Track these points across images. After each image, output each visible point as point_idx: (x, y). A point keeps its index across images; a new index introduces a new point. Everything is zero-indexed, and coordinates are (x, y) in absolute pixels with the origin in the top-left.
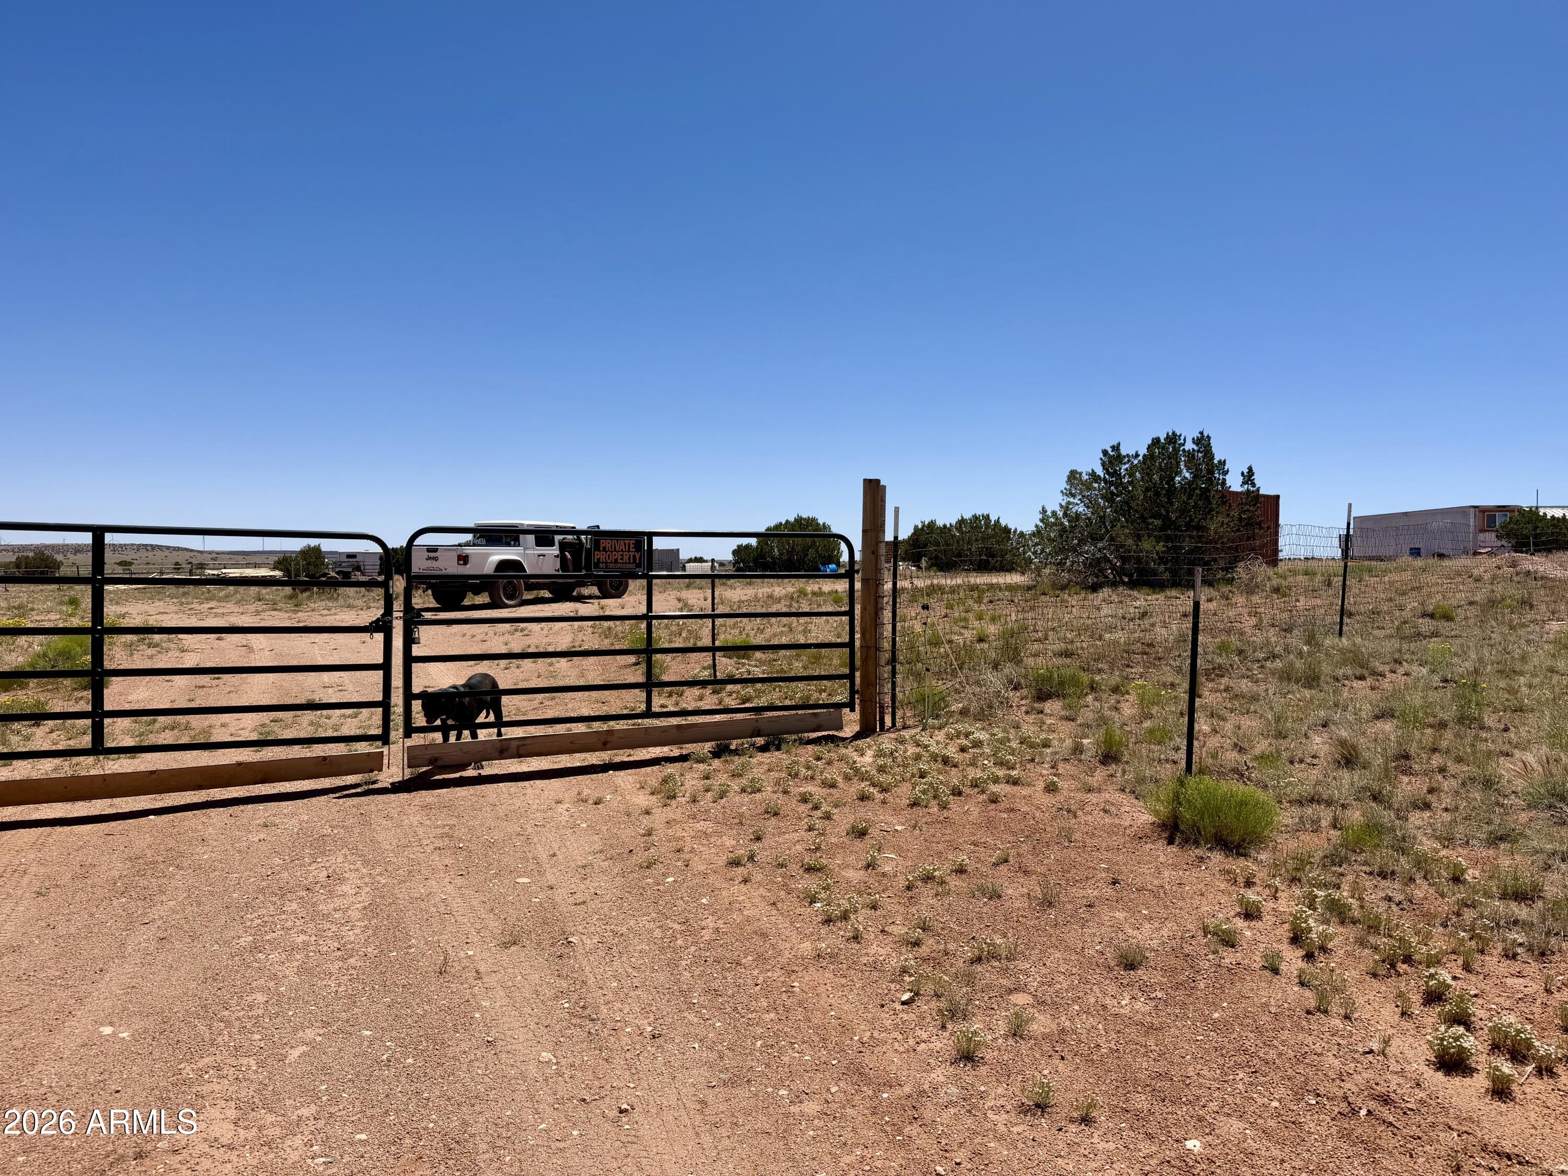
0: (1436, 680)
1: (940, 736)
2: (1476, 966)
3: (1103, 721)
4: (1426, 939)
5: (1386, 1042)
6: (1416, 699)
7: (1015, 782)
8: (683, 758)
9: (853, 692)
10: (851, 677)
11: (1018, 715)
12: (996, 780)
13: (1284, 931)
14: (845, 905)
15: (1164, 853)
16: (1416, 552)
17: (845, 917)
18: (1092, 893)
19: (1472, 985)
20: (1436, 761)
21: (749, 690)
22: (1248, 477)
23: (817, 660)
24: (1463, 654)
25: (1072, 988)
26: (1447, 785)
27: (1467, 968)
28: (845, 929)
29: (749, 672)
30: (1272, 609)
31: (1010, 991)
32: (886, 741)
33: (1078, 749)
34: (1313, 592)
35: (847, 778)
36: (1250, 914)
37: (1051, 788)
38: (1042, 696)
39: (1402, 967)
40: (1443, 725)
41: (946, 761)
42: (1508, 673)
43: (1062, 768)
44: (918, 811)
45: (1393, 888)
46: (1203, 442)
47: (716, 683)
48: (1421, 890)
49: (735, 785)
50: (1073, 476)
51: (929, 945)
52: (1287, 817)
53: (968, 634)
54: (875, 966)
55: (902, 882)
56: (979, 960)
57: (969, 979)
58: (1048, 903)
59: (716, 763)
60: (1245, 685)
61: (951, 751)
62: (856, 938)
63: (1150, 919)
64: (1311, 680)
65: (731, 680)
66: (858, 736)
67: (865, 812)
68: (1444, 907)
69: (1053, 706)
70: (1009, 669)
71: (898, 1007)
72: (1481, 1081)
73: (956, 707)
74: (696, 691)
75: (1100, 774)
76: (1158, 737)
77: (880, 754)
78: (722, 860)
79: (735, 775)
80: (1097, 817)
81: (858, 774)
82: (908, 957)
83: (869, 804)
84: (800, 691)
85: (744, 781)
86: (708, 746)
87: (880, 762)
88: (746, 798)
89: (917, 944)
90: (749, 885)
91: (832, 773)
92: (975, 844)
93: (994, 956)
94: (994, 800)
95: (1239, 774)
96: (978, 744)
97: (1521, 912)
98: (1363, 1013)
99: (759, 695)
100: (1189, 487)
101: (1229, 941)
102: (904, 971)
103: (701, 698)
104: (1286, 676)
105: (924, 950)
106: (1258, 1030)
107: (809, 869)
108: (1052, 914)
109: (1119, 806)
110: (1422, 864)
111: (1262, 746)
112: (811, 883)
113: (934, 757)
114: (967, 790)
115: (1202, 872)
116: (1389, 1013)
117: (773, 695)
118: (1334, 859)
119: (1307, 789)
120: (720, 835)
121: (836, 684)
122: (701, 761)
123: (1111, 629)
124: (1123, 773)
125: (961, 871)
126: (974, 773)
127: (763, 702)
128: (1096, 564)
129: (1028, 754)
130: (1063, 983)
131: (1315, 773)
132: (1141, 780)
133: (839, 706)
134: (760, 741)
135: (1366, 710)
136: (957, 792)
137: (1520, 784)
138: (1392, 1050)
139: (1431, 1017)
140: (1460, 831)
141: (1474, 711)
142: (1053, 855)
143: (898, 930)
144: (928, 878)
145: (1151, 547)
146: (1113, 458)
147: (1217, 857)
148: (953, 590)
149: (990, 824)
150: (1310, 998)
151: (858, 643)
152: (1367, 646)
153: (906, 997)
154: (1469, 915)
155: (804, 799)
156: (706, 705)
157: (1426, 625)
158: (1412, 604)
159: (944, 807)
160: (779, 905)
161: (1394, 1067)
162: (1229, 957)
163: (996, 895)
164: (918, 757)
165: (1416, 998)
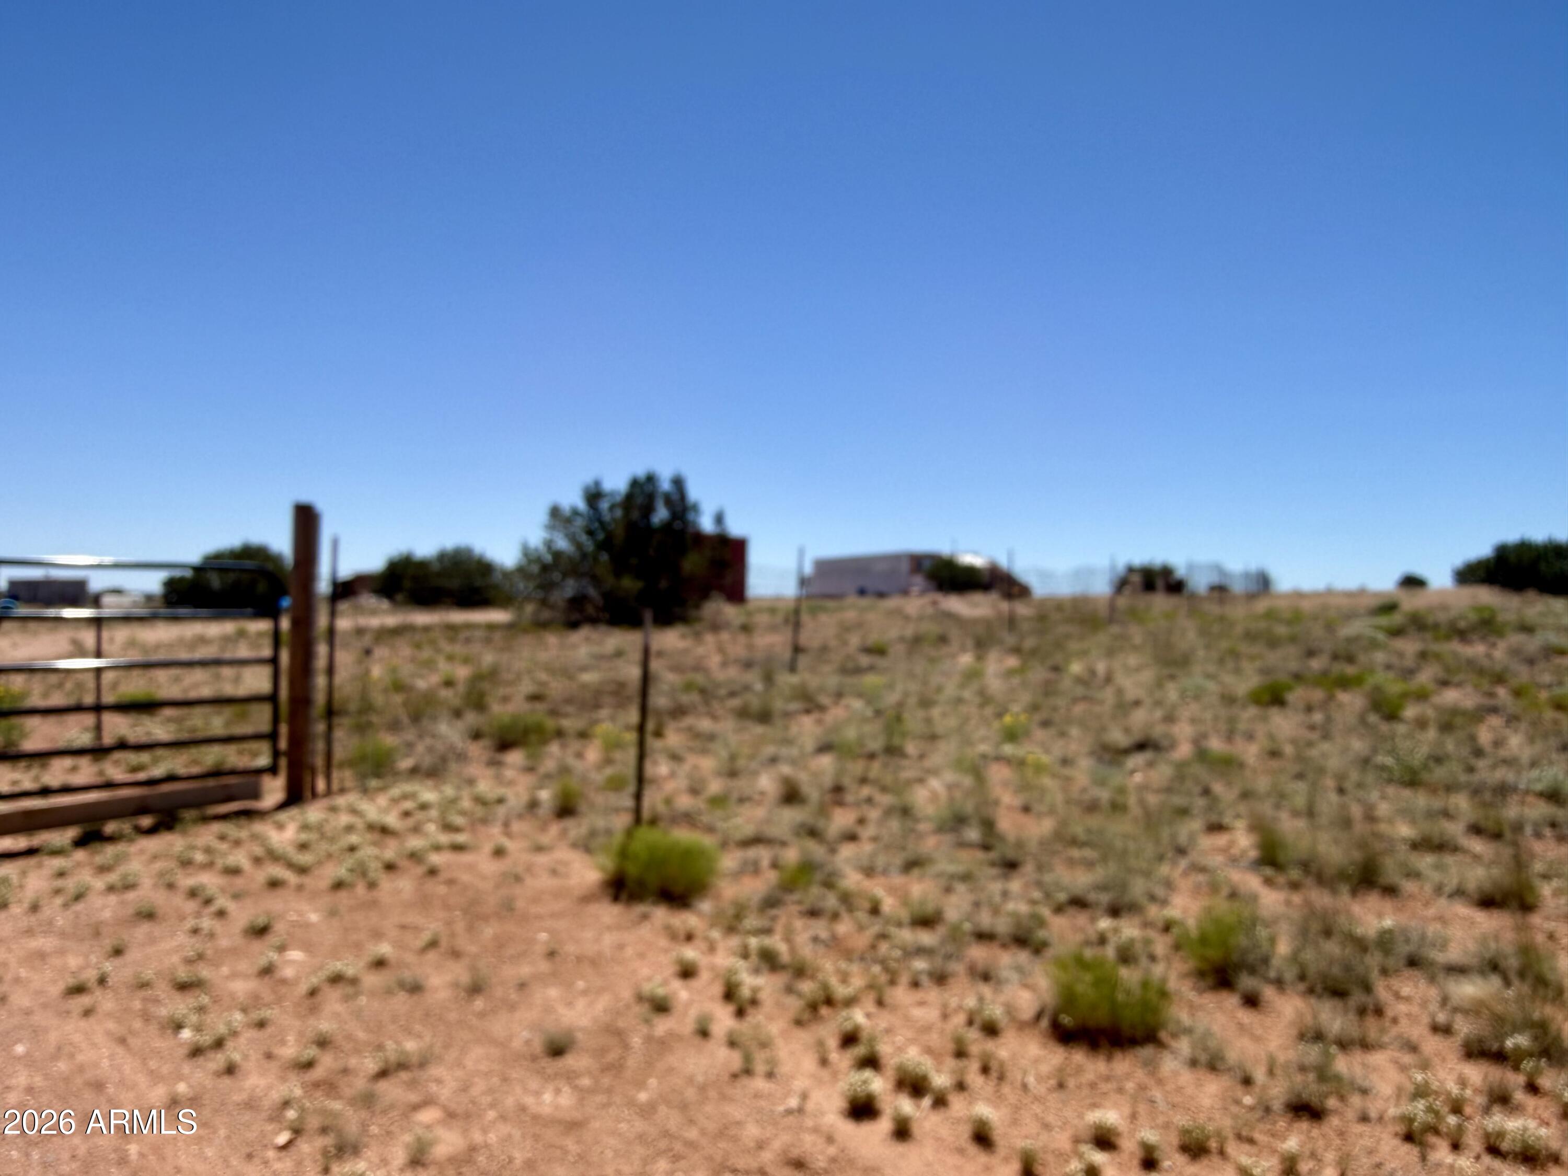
0: (869, 713)
1: (382, 800)
2: (888, 999)
3: (564, 770)
4: (845, 978)
5: (804, 1096)
6: (851, 733)
7: (458, 848)
8: (31, 852)
9: (276, 754)
10: (273, 736)
11: (474, 770)
12: (437, 848)
13: (717, 989)
14: (222, 1029)
15: (609, 912)
16: (862, 592)
17: (219, 1044)
18: (525, 970)
19: (883, 1020)
20: (866, 791)
21: (145, 757)
22: (719, 519)
23: (243, 717)
24: (891, 686)
25: (490, 1091)
26: (874, 814)
27: (880, 1003)
28: (218, 1060)
29: (148, 733)
30: (738, 647)
31: (416, 1107)
32: (314, 812)
33: (533, 805)
34: (773, 628)
35: (257, 861)
36: (687, 972)
37: (499, 852)
38: (504, 745)
39: (824, 1011)
40: (872, 756)
41: (385, 831)
42: (926, 703)
43: (516, 826)
44: (343, 895)
45: (820, 928)
46: (678, 483)
47: (98, 752)
48: (844, 927)
49: (99, 884)
50: (555, 512)
51: (327, 1063)
52: (729, 861)
53: (435, 679)
54: (250, 1105)
55: (303, 988)
56: (383, 1074)
57: (367, 1100)
58: (475, 989)
59: (80, 855)
60: (705, 724)
61: (392, 820)
62: (230, 1070)
63: (585, 993)
64: (764, 717)
65: (122, 745)
66: (283, 806)
67: (275, 903)
68: (861, 941)
69: (515, 757)
70: (472, 718)
71: (271, 1154)
72: (884, 1125)
73: (405, 764)
74: (68, 762)
75: (555, 829)
76: (615, 784)
77: (305, 827)
78: (55, 990)
79: (103, 869)
80: (545, 882)
81: (274, 856)
82: (294, 1088)
83: (280, 892)
84: (211, 756)
85: (113, 877)
86: (71, 833)
87: (304, 837)
88: (113, 899)
89: (309, 1065)
90: (92, 1020)
91: (240, 858)
92: (403, 927)
93: (402, 1066)
94: (433, 872)
95: (689, 819)
96: (424, 807)
97: (926, 938)
98: (785, 1068)
99: (155, 761)
100: (667, 527)
101: (661, 1007)
102: (286, 1104)
103: (74, 769)
104: (743, 714)
105: (318, 1073)
106: (684, 1107)
107: (183, 987)
108: (479, 1003)
109: (566, 864)
110: (846, 899)
111: (715, 787)
112: (180, 1005)
113: (371, 827)
114: (404, 863)
115: (645, 931)
116: (809, 1063)
117: (178, 763)
118: (770, 903)
119: (749, 830)
120: (62, 952)
121: (254, 745)
122: (56, 852)
123: (584, 669)
124: (576, 828)
125: (380, 964)
126: (415, 843)
127: (158, 771)
128: (577, 602)
129: (480, 811)
130: (479, 1086)
131: (760, 812)
132: (593, 834)
133: (259, 772)
134: (146, 821)
135: (809, 744)
136: (390, 867)
137: (930, 810)
138: (810, 1106)
139: (842, 1060)
140: (881, 861)
141: (896, 741)
142: (488, 931)
143: (290, 1051)
144: (336, 979)
145: (629, 584)
146: (594, 496)
147: (661, 914)
148: (427, 629)
149: (424, 902)
150: (735, 1059)
151: (284, 693)
152: (813, 682)
153: (283, 1138)
154: (884, 947)
155: (193, 893)
156: (78, 779)
157: (865, 660)
158: (855, 640)
159: (372, 885)
160: (131, 1041)
161: (809, 1123)
162: (662, 1026)
163: (415, 989)
164: (349, 829)
165: (832, 1043)
